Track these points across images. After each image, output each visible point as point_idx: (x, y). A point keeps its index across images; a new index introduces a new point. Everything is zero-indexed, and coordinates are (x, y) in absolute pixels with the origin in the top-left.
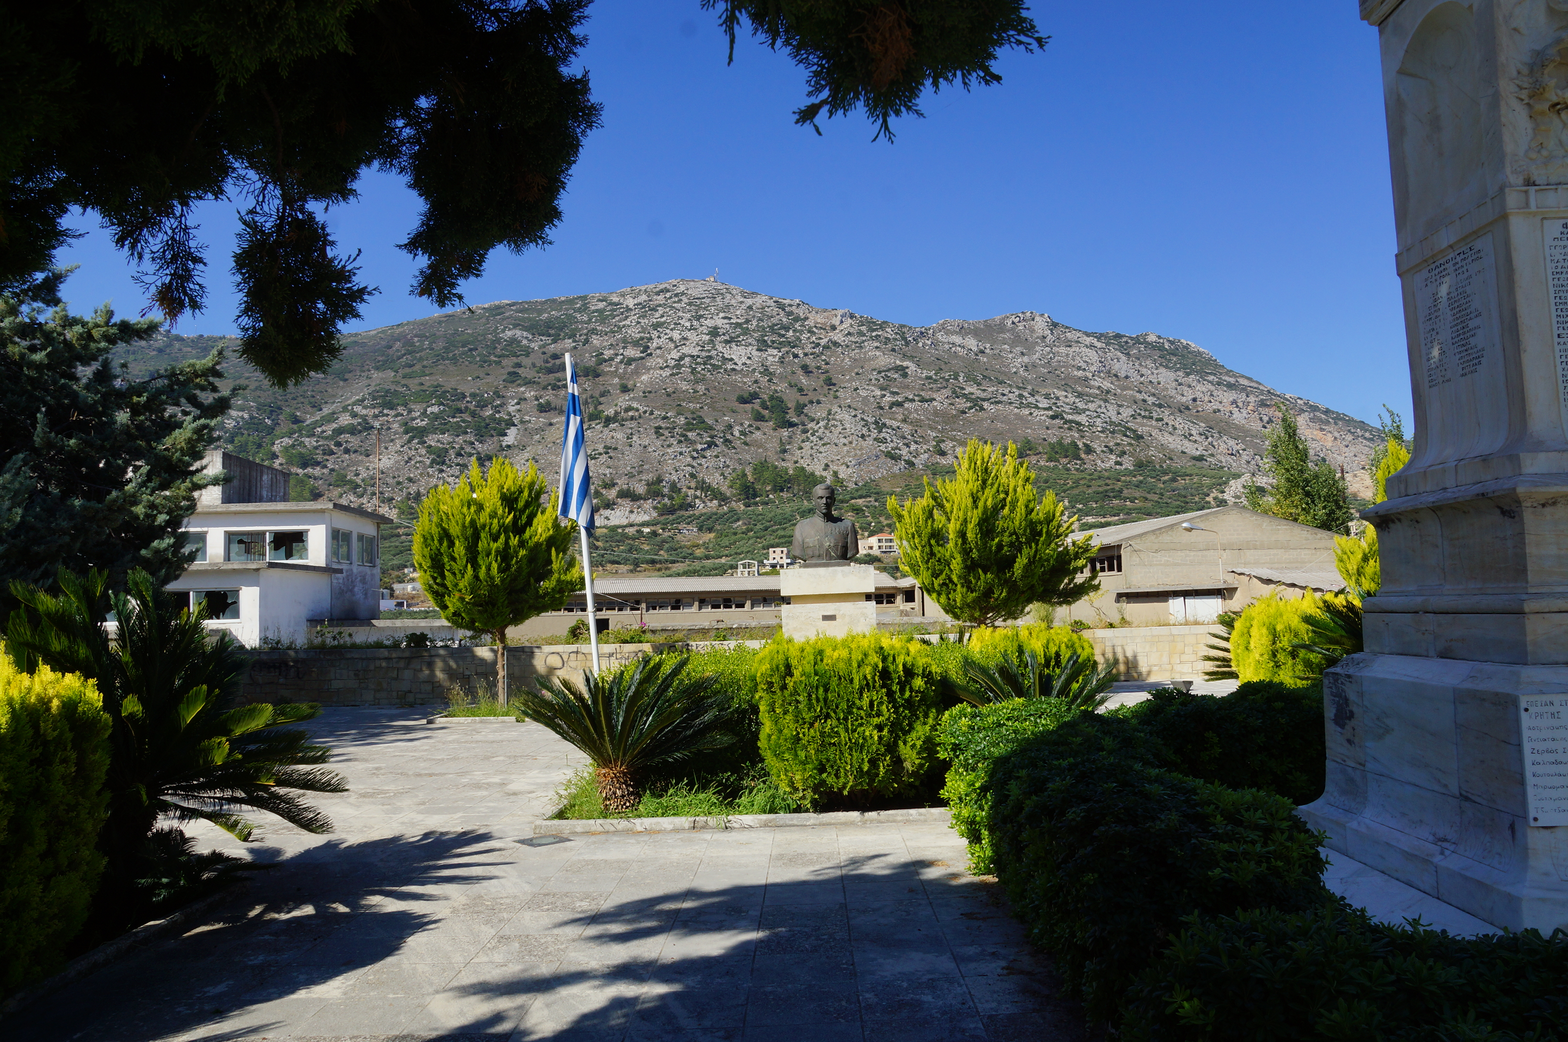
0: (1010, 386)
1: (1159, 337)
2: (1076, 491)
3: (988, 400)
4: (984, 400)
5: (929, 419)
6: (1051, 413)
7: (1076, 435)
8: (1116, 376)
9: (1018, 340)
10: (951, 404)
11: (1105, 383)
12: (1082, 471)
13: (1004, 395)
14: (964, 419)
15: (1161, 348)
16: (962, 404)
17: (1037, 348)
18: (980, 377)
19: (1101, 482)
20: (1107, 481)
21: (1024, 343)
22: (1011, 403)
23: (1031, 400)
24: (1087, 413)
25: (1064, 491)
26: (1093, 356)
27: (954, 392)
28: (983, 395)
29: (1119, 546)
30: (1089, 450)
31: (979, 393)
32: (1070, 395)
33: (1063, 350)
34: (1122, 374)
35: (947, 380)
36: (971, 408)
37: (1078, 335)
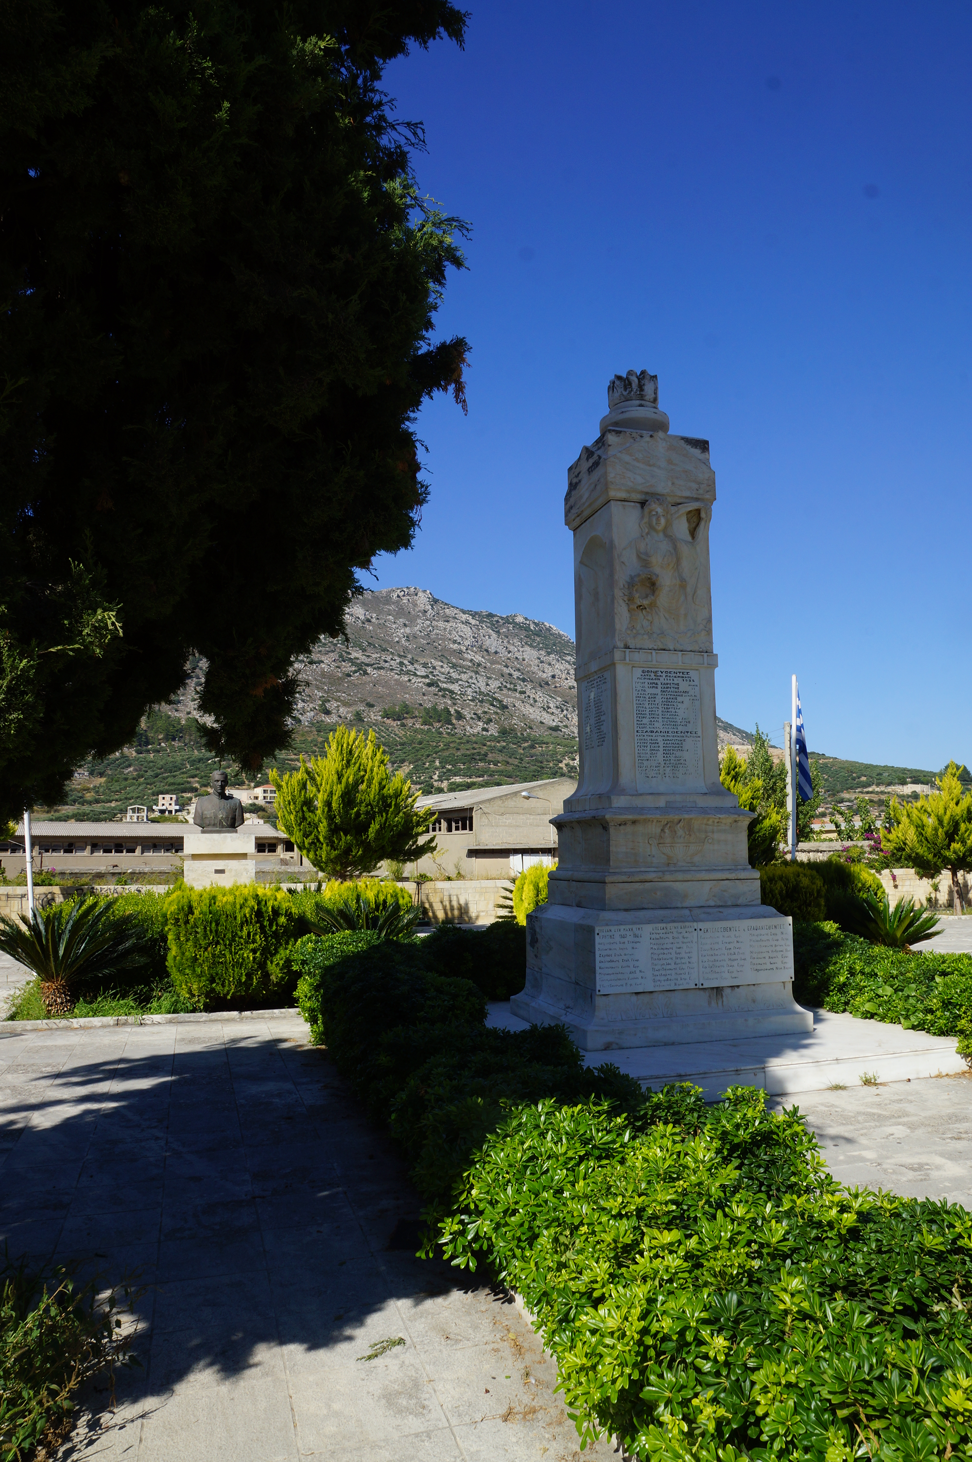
0: (392, 653)
1: (526, 619)
2: (446, 753)
3: (372, 665)
4: (368, 665)
5: (316, 680)
6: (427, 681)
7: (449, 702)
8: (487, 651)
9: (402, 612)
10: (337, 667)
11: (477, 656)
12: (453, 735)
13: (386, 662)
14: (349, 682)
15: (527, 629)
16: (348, 667)
17: (419, 621)
18: (365, 644)
19: (469, 746)
20: (474, 745)
21: (407, 615)
22: (392, 670)
23: (410, 667)
24: (460, 682)
25: (436, 753)
26: (467, 631)
27: (341, 656)
28: (367, 661)
29: (471, 809)
30: (460, 716)
31: (363, 659)
32: (445, 666)
33: (441, 624)
34: (492, 650)
35: (335, 645)
36: (355, 672)
37: (456, 612)
